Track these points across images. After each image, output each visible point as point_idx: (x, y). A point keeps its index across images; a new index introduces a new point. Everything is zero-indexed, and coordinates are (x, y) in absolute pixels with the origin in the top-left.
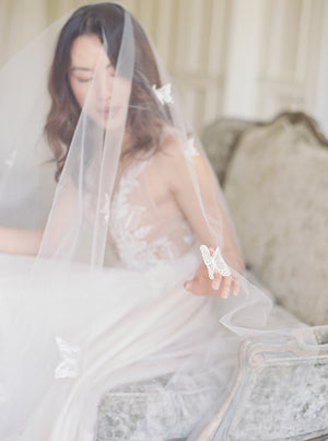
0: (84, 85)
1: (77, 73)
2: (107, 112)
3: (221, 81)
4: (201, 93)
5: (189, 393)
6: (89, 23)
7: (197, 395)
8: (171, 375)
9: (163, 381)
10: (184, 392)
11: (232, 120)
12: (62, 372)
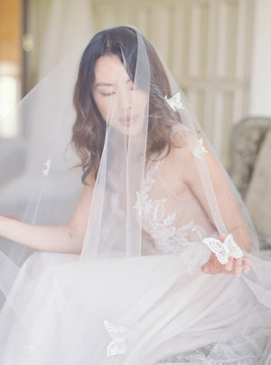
0: (107, 98)
1: (100, 88)
2: (129, 120)
3: (247, 85)
4: (229, 96)
5: (228, 361)
6: (108, 45)
7: (235, 362)
8: (212, 345)
9: (205, 351)
10: (224, 361)
11: (258, 118)
12: (112, 350)
